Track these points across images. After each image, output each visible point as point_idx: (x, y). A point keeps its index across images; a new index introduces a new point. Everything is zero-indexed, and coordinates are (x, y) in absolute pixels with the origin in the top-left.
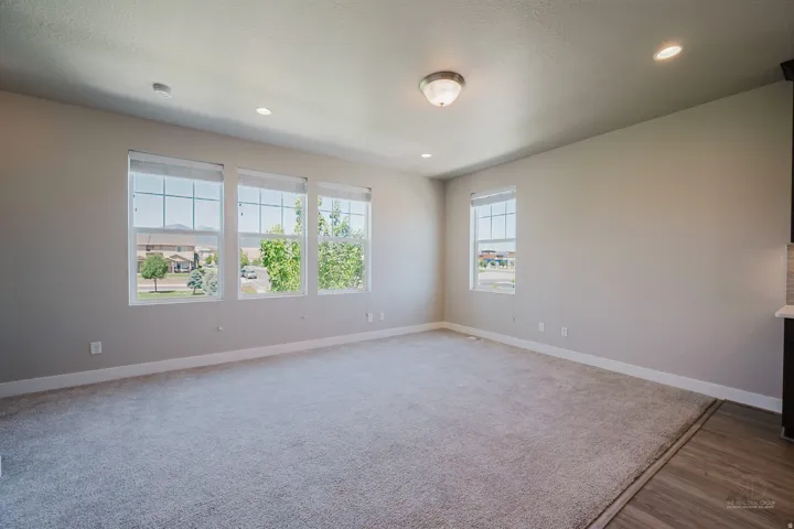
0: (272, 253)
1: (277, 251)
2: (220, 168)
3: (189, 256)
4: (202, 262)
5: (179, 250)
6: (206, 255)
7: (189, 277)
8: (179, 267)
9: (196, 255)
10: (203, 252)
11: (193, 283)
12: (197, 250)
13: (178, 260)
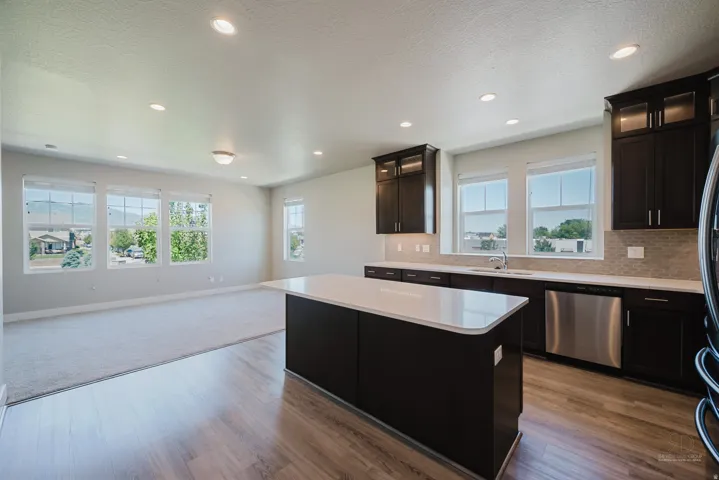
0: (146, 236)
1: (150, 234)
2: (93, 185)
3: (65, 236)
4: (78, 243)
5: (51, 230)
6: (83, 235)
7: (63, 259)
8: (50, 247)
9: (72, 236)
10: (80, 231)
11: (69, 264)
12: (73, 230)
13: (48, 240)
